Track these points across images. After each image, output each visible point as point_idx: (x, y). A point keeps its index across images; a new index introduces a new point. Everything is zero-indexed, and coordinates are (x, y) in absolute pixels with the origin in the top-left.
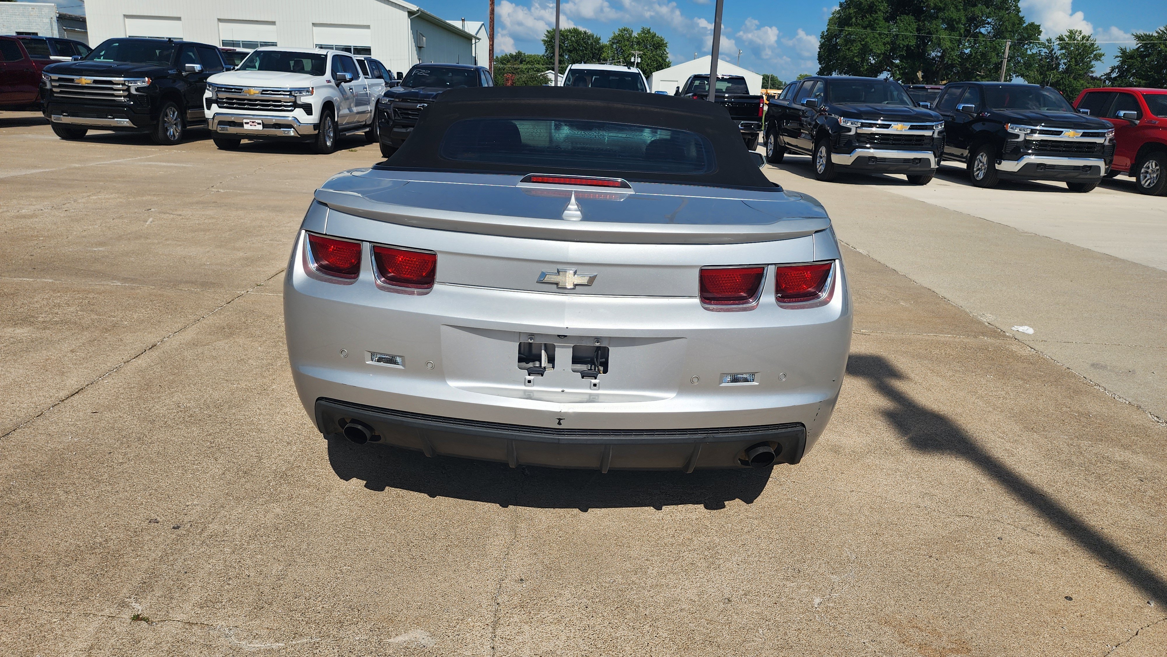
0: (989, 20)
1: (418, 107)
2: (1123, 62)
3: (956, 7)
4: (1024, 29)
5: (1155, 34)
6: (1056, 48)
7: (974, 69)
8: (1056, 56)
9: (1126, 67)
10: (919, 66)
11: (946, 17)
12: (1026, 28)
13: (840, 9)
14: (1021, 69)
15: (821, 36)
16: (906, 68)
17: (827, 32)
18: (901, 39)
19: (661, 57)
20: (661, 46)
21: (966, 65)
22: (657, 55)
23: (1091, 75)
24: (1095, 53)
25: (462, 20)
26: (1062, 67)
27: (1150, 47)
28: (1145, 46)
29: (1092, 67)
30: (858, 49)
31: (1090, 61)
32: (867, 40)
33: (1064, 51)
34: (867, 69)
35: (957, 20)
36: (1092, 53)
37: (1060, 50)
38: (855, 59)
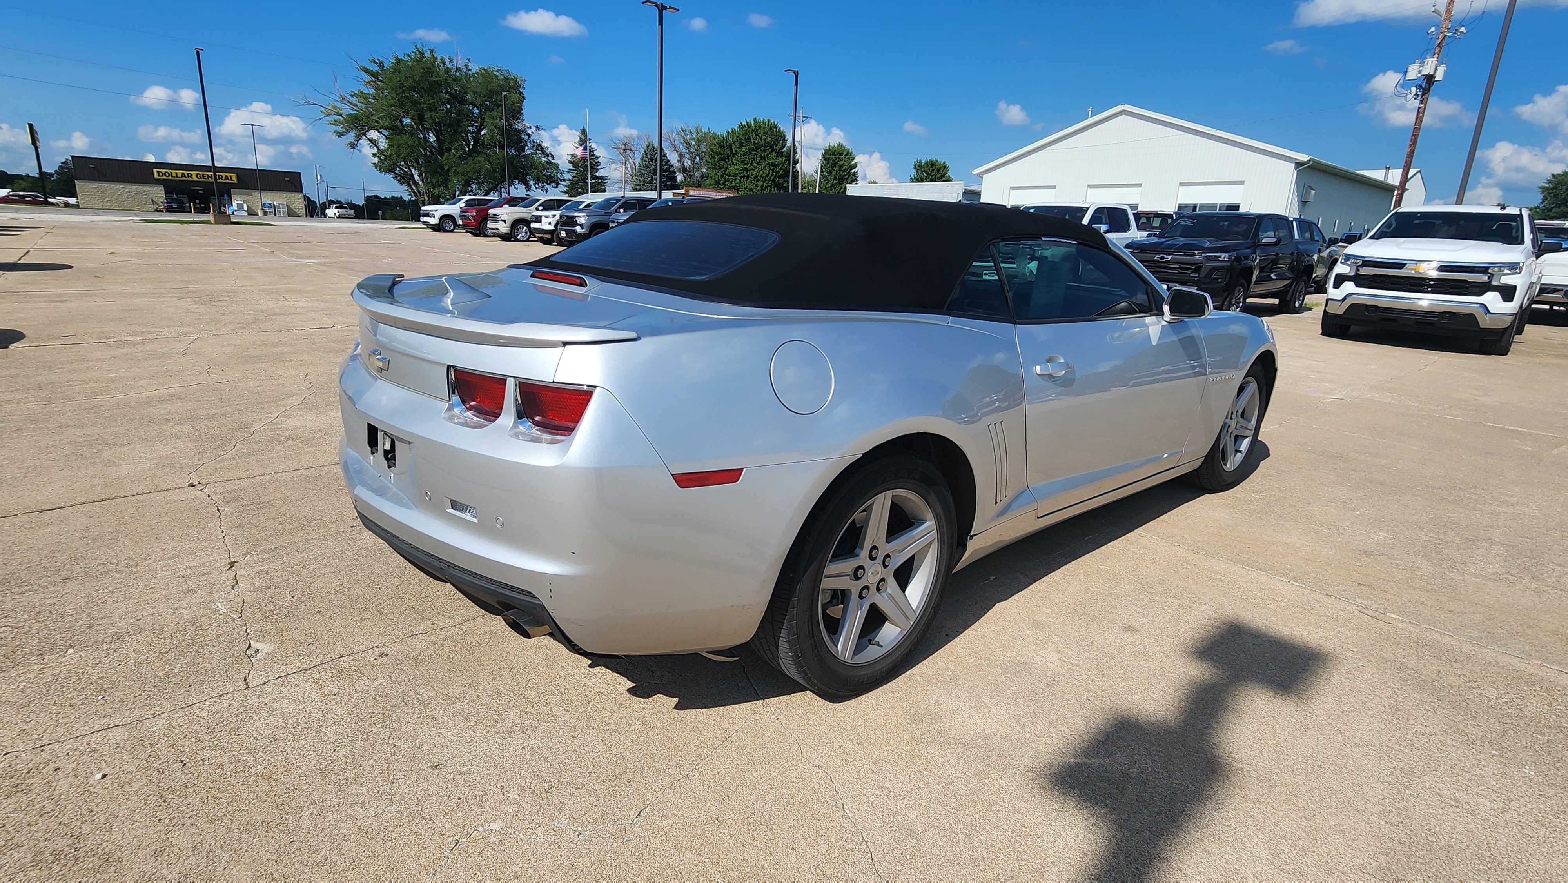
1: (1155, 258)
25: (1387, 168)
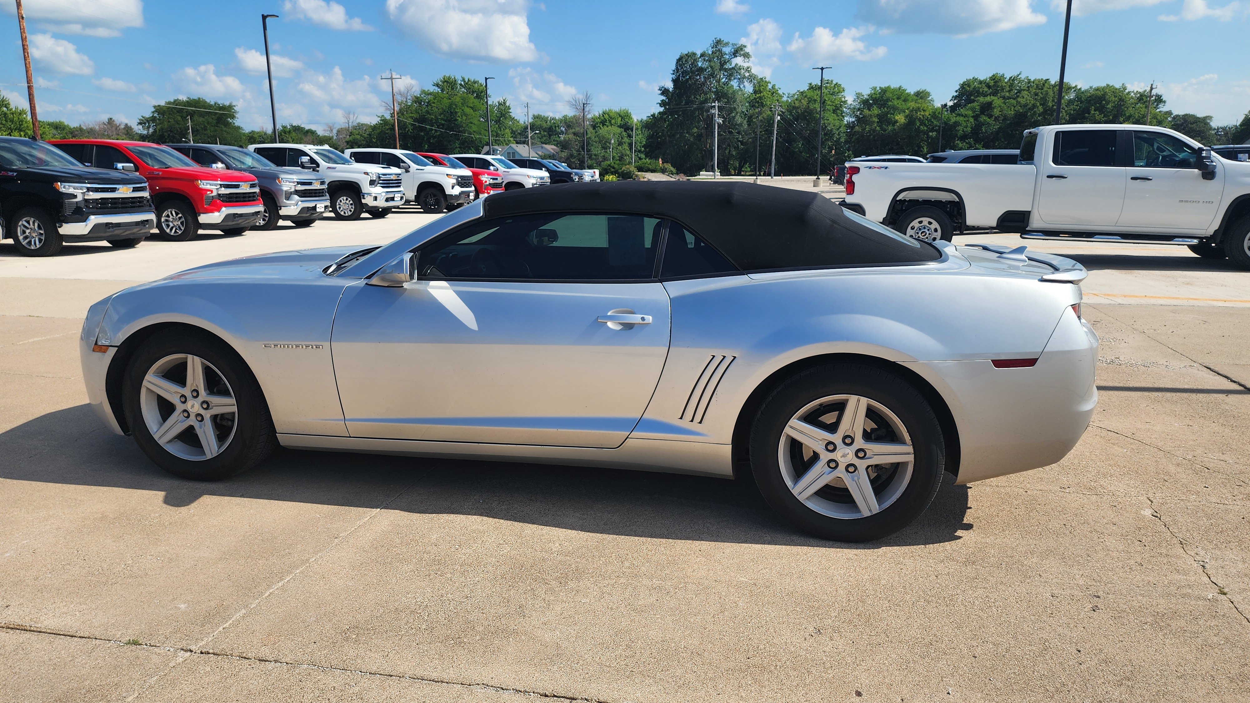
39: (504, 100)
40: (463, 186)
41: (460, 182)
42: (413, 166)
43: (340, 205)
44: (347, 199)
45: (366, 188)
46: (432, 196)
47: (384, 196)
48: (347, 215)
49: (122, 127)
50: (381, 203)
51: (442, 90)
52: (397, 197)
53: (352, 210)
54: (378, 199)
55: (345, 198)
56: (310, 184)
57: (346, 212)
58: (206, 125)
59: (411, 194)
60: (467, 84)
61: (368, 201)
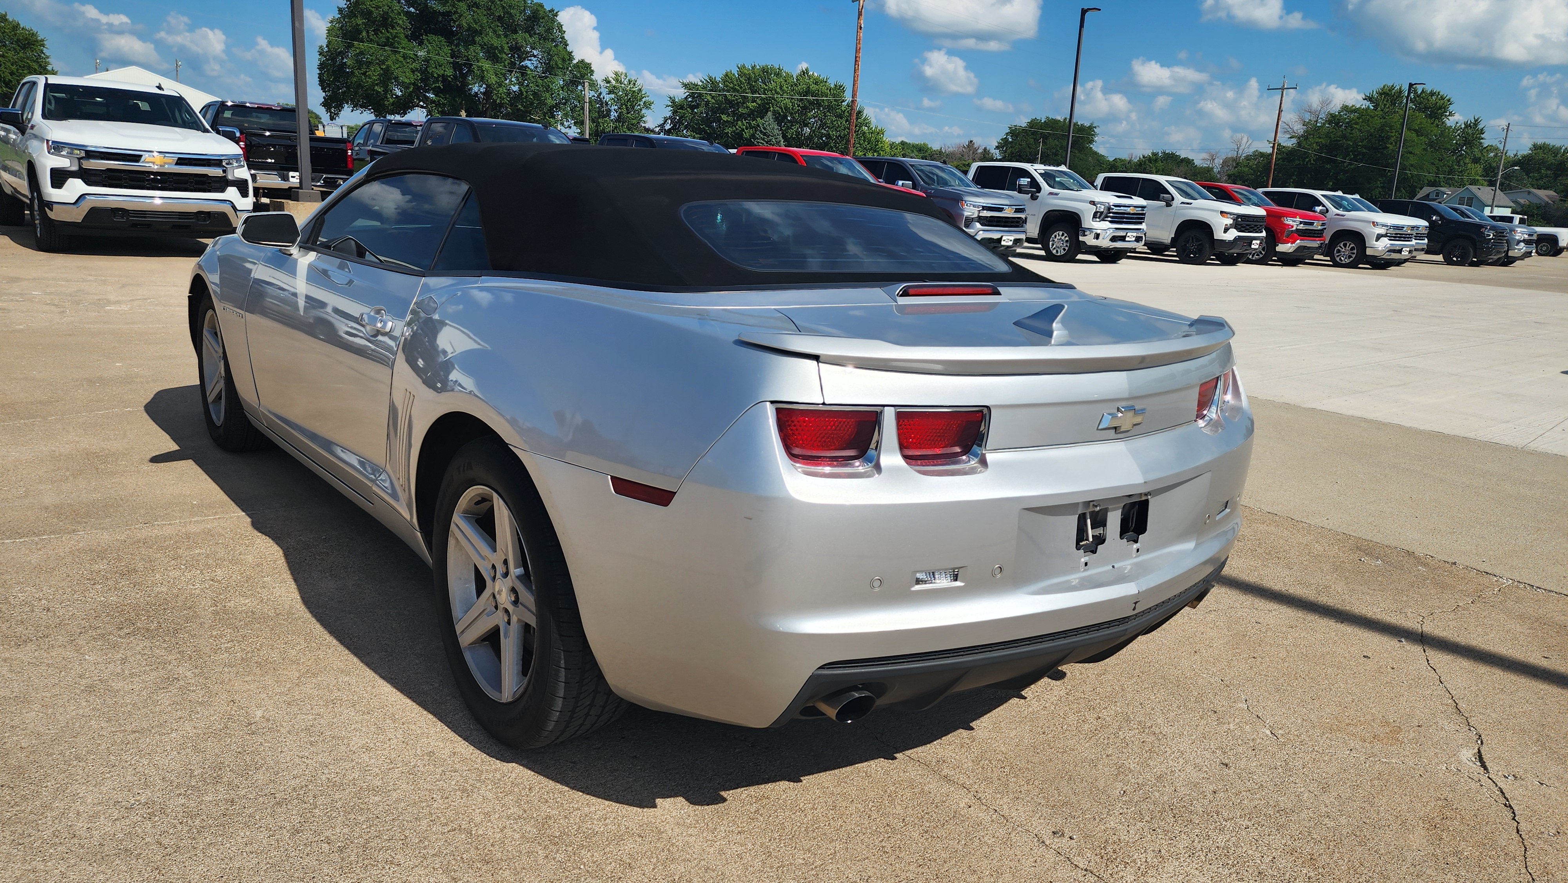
0: (535, 52)
2: (675, 112)
3: (495, 32)
4: (574, 66)
5: (700, 83)
6: (604, 91)
7: (527, 112)
8: (606, 101)
9: (678, 118)
10: (461, 103)
11: (485, 43)
12: (577, 66)
13: (339, 16)
14: (579, 115)
15: (319, 52)
16: (444, 105)
17: (327, 46)
18: (434, 66)
19: (36, 61)
20: (33, 45)
21: (517, 106)
22: (28, 58)
23: (643, 125)
24: (644, 100)
26: (614, 115)
27: (697, 97)
28: (692, 95)
29: (644, 116)
30: (378, 75)
31: (641, 110)
32: (389, 63)
33: (613, 96)
34: (393, 104)
35: (500, 48)
36: (641, 100)
37: (609, 94)
38: (376, 88)
39: (1476, 121)
40: (1243, 229)
41: (1240, 223)
42: (1179, 198)
43: (1054, 241)
44: (1063, 235)
45: (1088, 222)
46: (1194, 240)
47: (1110, 234)
48: (1059, 254)
49: (980, 151)
50: (1104, 243)
51: (1376, 108)
52: (1131, 236)
53: (1067, 248)
54: (1101, 237)
55: (1061, 233)
56: (1000, 210)
57: (1059, 251)
58: (1058, 149)
59: (1166, 235)
60: (1418, 96)
61: (1089, 240)
